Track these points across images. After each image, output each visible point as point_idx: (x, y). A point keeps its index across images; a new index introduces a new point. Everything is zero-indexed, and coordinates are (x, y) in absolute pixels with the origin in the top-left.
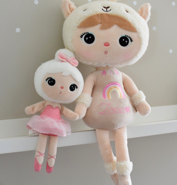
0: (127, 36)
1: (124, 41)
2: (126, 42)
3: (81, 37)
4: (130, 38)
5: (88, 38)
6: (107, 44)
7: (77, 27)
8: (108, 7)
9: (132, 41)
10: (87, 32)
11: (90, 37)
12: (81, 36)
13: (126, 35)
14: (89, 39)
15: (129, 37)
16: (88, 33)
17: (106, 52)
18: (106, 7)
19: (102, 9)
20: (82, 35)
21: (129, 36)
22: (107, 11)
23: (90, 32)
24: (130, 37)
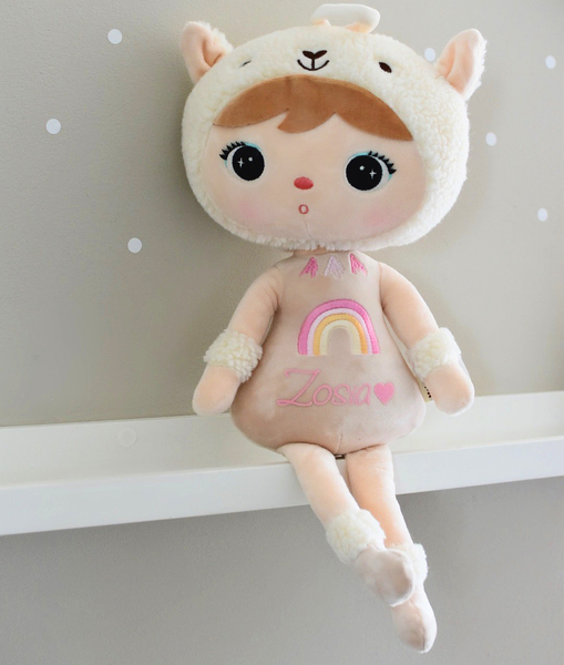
0: (376, 155)
1: (364, 173)
2: (372, 173)
3: (224, 157)
4: (386, 161)
5: (245, 160)
6: (303, 184)
7: (211, 124)
8: (322, 53)
9: (392, 171)
10: (239, 141)
11: (251, 159)
12: (222, 153)
13: (371, 153)
14: (249, 163)
15: (381, 158)
16: (243, 144)
17: (304, 209)
18: (315, 52)
19: (299, 61)
20: (226, 148)
21: (380, 154)
22: (313, 69)
23: (250, 142)
24: (386, 158)
